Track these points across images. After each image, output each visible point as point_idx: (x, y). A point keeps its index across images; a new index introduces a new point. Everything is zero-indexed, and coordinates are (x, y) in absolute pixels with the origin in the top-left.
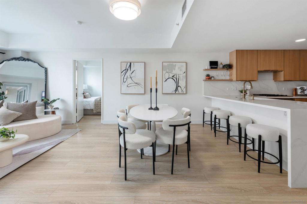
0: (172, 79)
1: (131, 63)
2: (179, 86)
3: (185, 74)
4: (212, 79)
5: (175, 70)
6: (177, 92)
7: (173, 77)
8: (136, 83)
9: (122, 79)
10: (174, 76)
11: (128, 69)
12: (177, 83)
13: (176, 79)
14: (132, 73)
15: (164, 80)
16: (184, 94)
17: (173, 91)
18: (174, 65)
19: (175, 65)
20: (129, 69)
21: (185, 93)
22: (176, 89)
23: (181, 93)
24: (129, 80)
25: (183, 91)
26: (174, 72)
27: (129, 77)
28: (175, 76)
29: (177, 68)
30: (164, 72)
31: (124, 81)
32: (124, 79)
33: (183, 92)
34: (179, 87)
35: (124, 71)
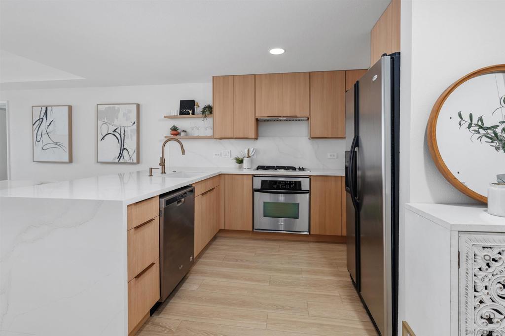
0: (114, 135)
1: (47, 108)
2: (125, 149)
3: (135, 126)
4: (182, 134)
5: (117, 118)
6: (122, 160)
7: (115, 131)
8: (56, 144)
9: (35, 136)
10: (116, 129)
11: (43, 119)
12: (122, 142)
13: (121, 136)
14: (49, 126)
15: (100, 137)
16: (133, 163)
17: (114, 159)
18: (116, 108)
19: (118, 110)
20: (45, 118)
21: (135, 161)
22: (121, 155)
23: (129, 161)
24: (45, 136)
25: (133, 157)
26: (117, 123)
27: (44, 132)
28: (118, 131)
29: (120, 115)
30: (100, 123)
31: (38, 140)
32: (38, 136)
33: (133, 159)
34: (125, 151)
35: (38, 122)
